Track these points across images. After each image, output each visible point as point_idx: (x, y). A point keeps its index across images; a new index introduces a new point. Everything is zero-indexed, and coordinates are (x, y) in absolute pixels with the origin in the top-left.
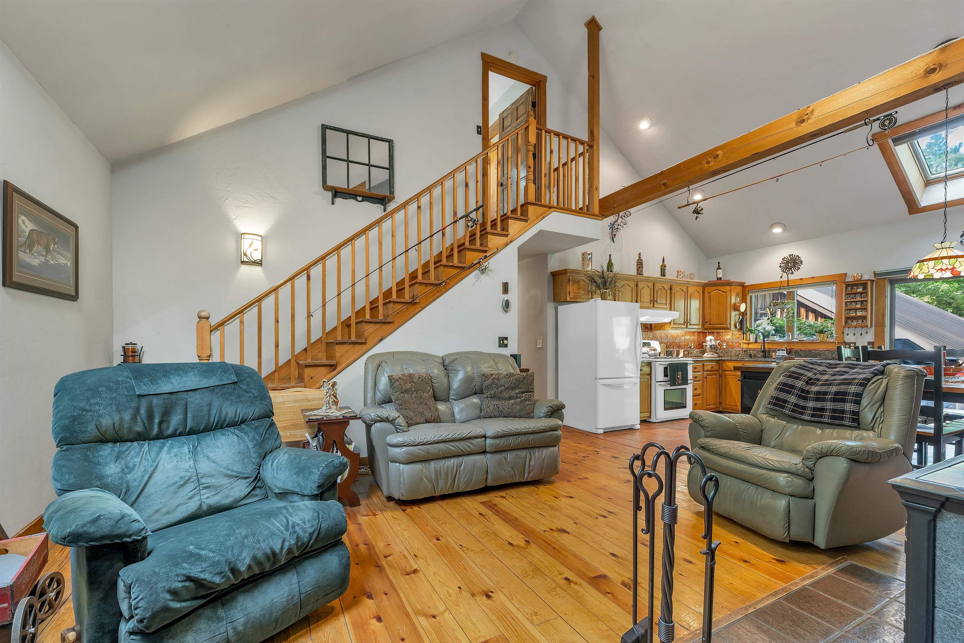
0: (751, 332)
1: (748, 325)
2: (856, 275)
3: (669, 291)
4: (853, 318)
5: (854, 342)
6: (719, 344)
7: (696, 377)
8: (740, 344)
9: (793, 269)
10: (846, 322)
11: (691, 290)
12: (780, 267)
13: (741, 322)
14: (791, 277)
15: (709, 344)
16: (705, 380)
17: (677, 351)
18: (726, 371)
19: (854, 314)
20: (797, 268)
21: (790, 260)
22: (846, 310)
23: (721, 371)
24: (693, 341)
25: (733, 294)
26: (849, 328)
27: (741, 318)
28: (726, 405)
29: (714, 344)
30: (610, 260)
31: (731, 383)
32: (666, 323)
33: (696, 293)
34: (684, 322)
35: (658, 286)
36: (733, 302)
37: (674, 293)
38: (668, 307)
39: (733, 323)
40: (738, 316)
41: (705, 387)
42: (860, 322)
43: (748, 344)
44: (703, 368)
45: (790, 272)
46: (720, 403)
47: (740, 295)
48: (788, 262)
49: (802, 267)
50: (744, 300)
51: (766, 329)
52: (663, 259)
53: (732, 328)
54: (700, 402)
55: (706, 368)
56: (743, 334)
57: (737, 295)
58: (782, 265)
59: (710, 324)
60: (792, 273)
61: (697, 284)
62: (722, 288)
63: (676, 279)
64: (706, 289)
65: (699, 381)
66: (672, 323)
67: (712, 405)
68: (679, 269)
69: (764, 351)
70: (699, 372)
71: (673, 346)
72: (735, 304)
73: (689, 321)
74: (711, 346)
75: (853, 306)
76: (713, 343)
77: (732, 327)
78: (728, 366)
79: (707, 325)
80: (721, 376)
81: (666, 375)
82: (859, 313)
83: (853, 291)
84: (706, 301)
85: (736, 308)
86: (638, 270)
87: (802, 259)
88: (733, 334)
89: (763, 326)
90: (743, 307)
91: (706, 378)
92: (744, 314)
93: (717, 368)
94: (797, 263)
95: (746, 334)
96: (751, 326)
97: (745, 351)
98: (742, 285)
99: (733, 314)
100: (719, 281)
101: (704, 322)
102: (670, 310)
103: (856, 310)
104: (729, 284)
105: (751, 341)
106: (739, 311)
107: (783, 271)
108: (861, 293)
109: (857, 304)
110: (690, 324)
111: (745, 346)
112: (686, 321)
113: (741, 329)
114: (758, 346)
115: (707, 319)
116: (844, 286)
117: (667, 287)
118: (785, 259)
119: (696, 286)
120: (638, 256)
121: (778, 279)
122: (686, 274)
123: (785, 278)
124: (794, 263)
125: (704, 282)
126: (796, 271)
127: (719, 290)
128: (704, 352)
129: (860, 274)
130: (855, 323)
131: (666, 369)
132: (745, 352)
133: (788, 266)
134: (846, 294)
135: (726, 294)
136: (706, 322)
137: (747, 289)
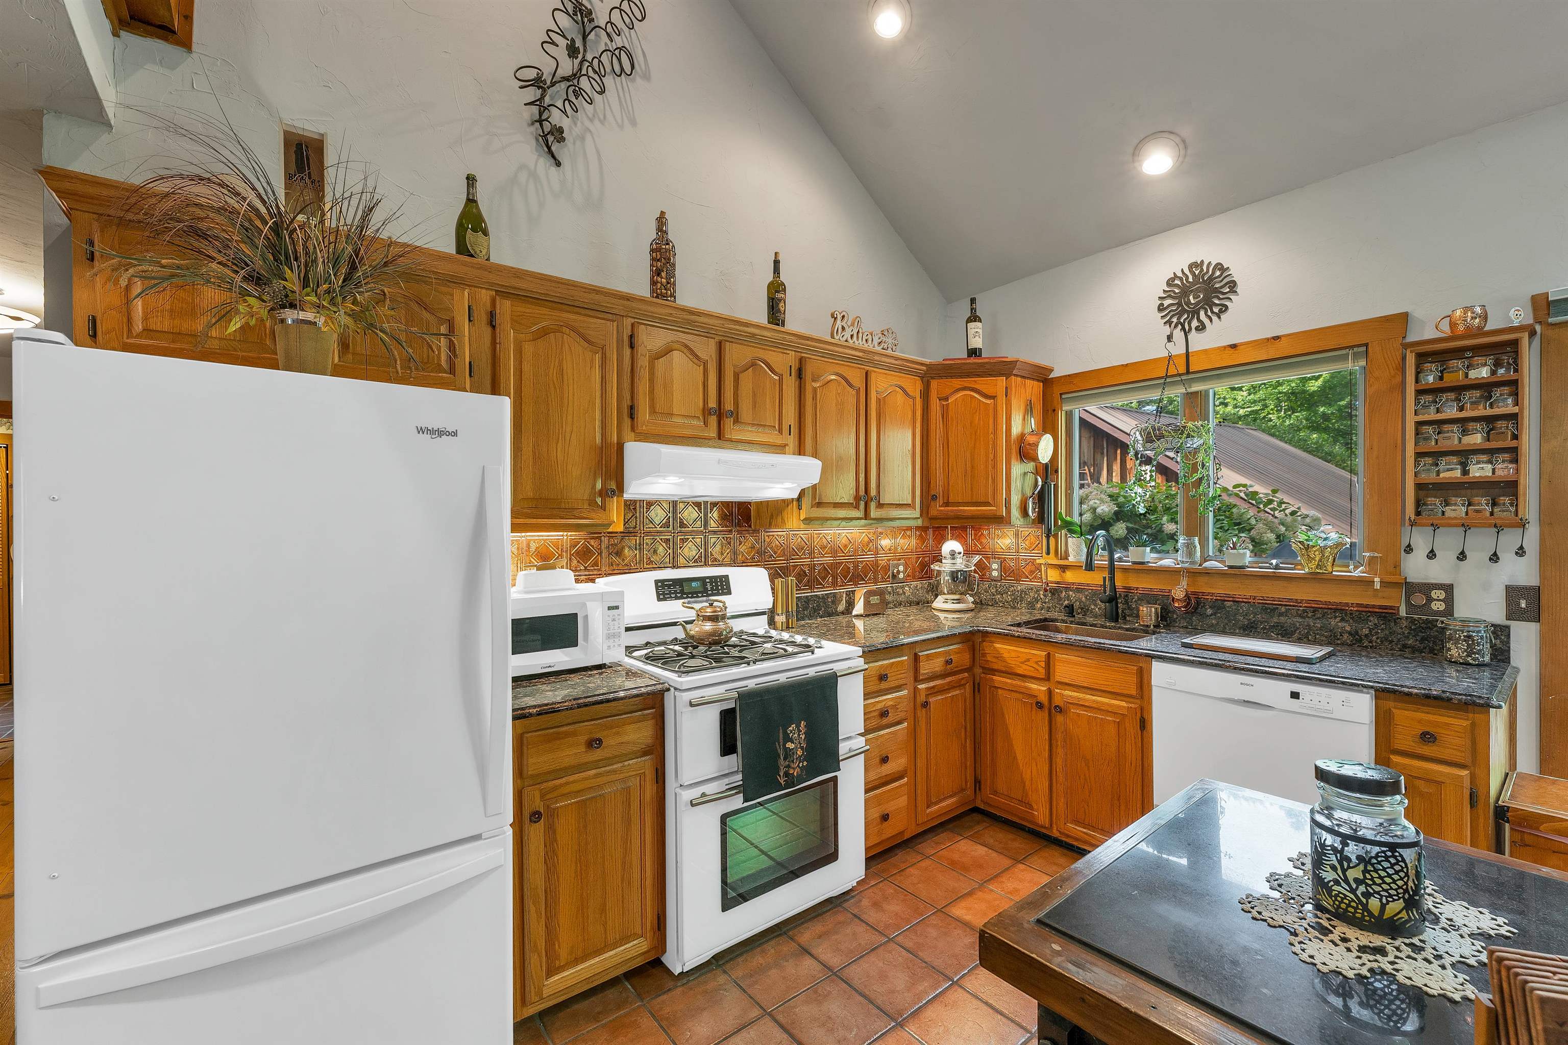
0: (1072, 532)
1: (1062, 510)
2: (1458, 313)
3: (790, 385)
4: (1446, 490)
5: (1447, 581)
6: (979, 565)
7: (884, 714)
8: (1038, 568)
9: (1202, 313)
10: (1419, 503)
11: (882, 383)
12: (1161, 308)
13: (1042, 498)
14: (1199, 342)
15: (946, 567)
16: (922, 713)
17: (848, 593)
18: (994, 671)
19: (1458, 473)
20: (1216, 310)
21: (1193, 284)
22: (1419, 455)
23: (977, 671)
24: (903, 556)
25: (1014, 403)
26: (1435, 527)
27: (1040, 483)
28: (995, 793)
29: (962, 567)
30: (471, 201)
31: (1010, 718)
32: (786, 503)
33: (900, 397)
34: (857, 498)
35: (736, 355)
36: (1016, 430)
37: (815, 390)
38: (792, 441)
39: (1015, 500)
40: (1030, 478)
41: (922, 742)
42: (1483, 503)
43: (1063, 568)
44: (916, 670)
45: (1195, 323)
46: (977, 782)
47: (1038, 408)
48: (1186, 291)
49: (1236, 304)
50: (1048, 425)
51: (1099, 510)
52: (776, 263)
53: (1013, 519)
54: (903, 801)
55: (926, 668)
56: (1048, 537)
57: (1029, 409)
58: (1167, 302)
59: (947, 504)
60: (1201, 328)
61: (904, 367)
62: (983, 383)
63: (829, 339)
64: (934, 384)
65: (899, 723)
66: (806, 502)
67: (951, 796)
68: (839, 308)
69: (1112, 600)
70: (898, 688)
71: (835, 578)
72: (1022, 437)
73: (873, 492)
74: (954, 575)
75: (1453, 439)
76: (960, 563)
77: (1015, 513)
78: (999, 657)
79: (937, 509)
80: (977, 688)
81: (727, 748)
82: (1480, 470)
83: (1450, 379)
84: (933, 427)
85: (1026, 452)
86: (653, 283)
87: (1236, 273)
88: (1017, 535)
89: (1091, 503)
90: (1045, 449)
91: (925, 705)
92: (1048, 471)
93: (966, 659)
94: (1217, 291)
95: (1056, 536)
96: (1069, 511)
97: (1054, 592)
98: (1042, 375)
99: (1018, 469)
100: (973, 360)
101: (928, 497)
102: (801, 451)
103: (1464, 455)
104: (1004, 369)
105: (1071, 559)
106: (1035, 459)
107: (1169, 322)
108: (1486, 388)
109: (1465, 432)
110: (880, 505)
111: (1053, 576)
112: (862, 492)
113: (1041, 518)
114: (1096, 579)
115: (938, 487)
116: (1411, 360)
117: (784, 361)
118: (1177, 282)
119: (900, 371)
120: (653, 226)
121: (1159, 350)
122: (866, 327)
123: (1178, 348)
124: (1205, 291)
125: (927, 361)
126: (1214, 318)
127: (973, 390)
128: (935, 591)
129: (1478, 310)
130: (1456, 510)
131: (727, 718)
132: (1053, 594)
133: (1188, 303)
134: (1419, 392)
135: (995, 406)
136: (934, 498)
137: (1057, 390)
